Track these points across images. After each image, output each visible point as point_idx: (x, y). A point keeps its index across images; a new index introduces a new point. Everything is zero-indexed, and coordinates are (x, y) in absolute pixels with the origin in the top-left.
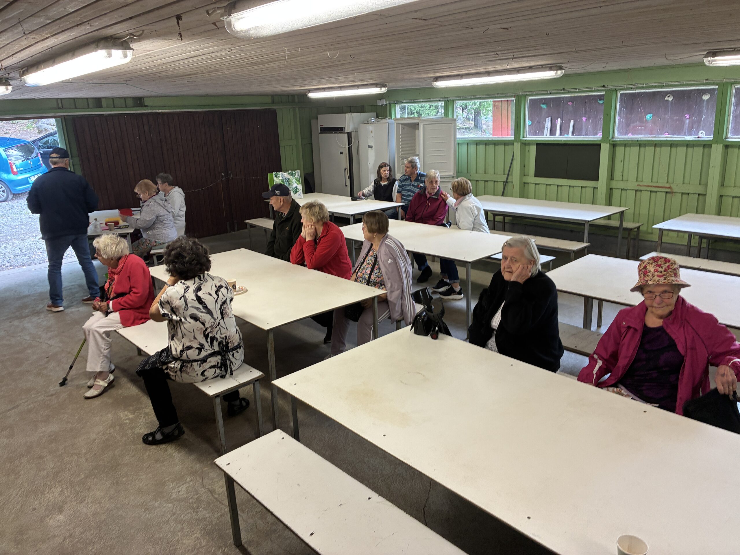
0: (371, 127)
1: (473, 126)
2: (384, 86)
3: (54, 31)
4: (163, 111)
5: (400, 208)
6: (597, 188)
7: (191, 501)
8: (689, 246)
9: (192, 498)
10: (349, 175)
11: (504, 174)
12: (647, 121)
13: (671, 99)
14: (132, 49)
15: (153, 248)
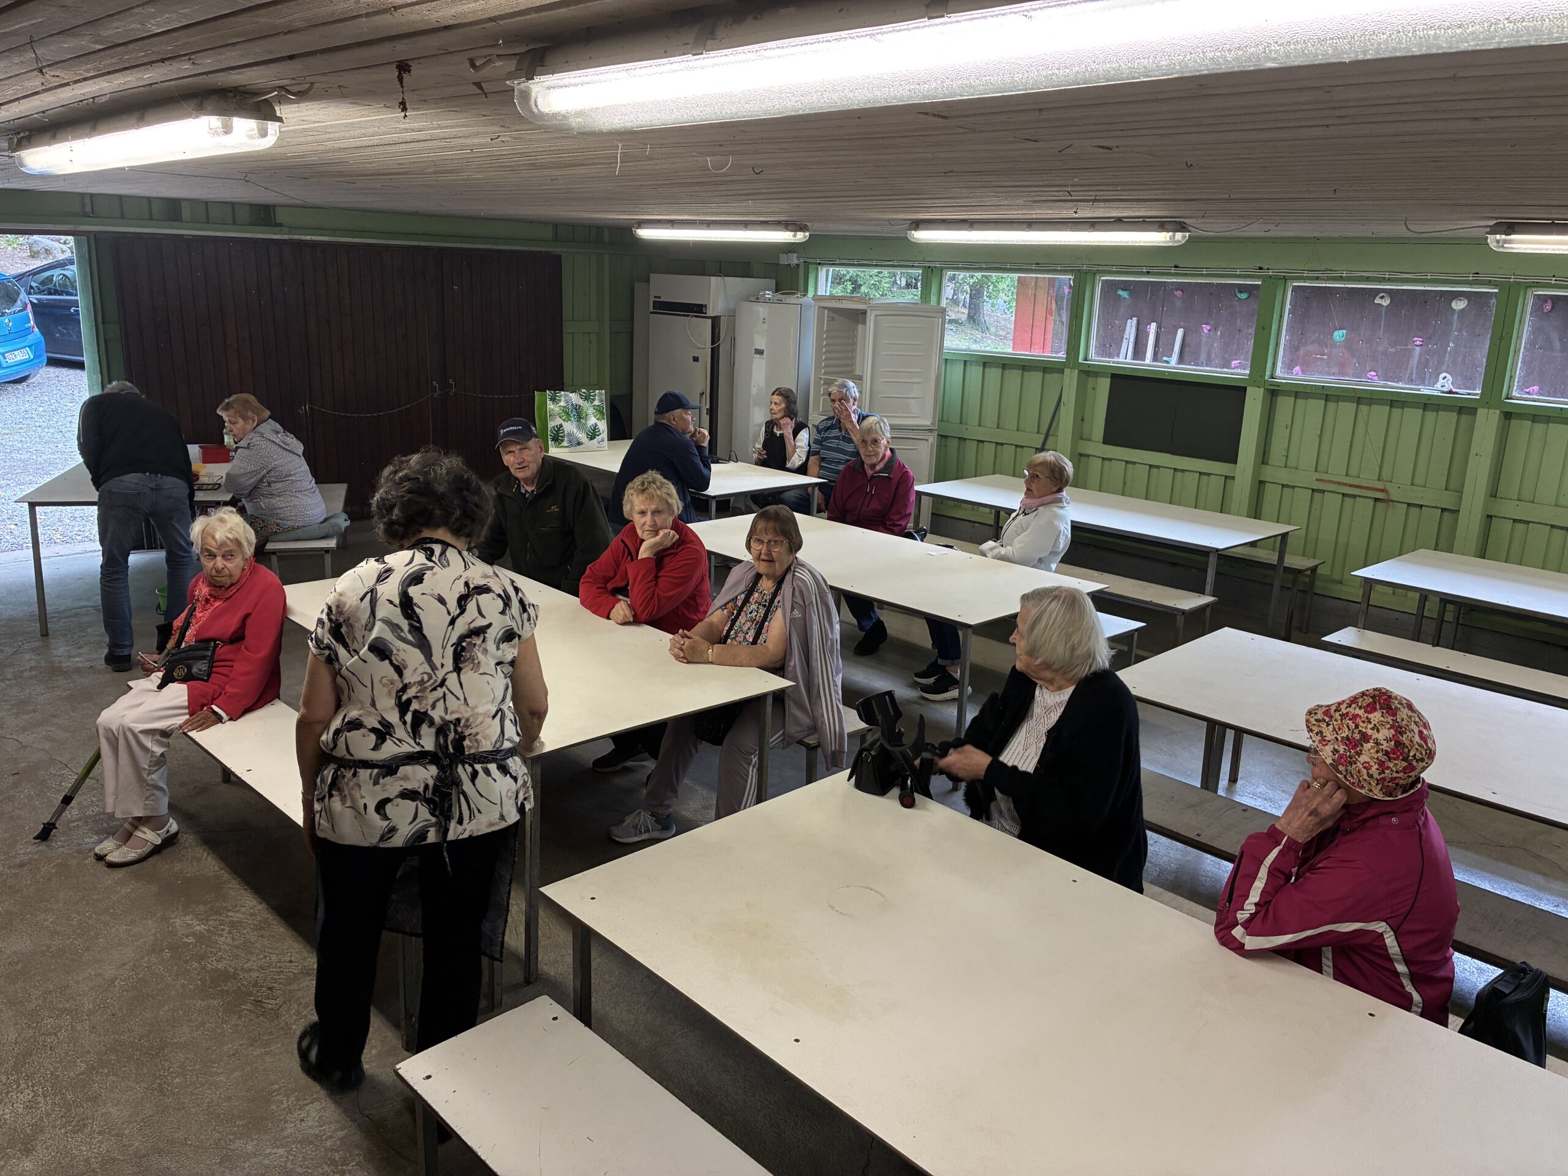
0: (761, 310)
1: (964, 317)
2: (802, 228)
3: (105, 66)
4: (315, 238)
5: (817, 489)
6: (1233, 478)
7: (328, 1144)
8: (1420, 616)
9: (331, 1137)
10: (708, 407)
11: (1038, 433)
12: (1334, 345)
13: (1386, 302)
14: (280, 120)
15: (271, 538)
